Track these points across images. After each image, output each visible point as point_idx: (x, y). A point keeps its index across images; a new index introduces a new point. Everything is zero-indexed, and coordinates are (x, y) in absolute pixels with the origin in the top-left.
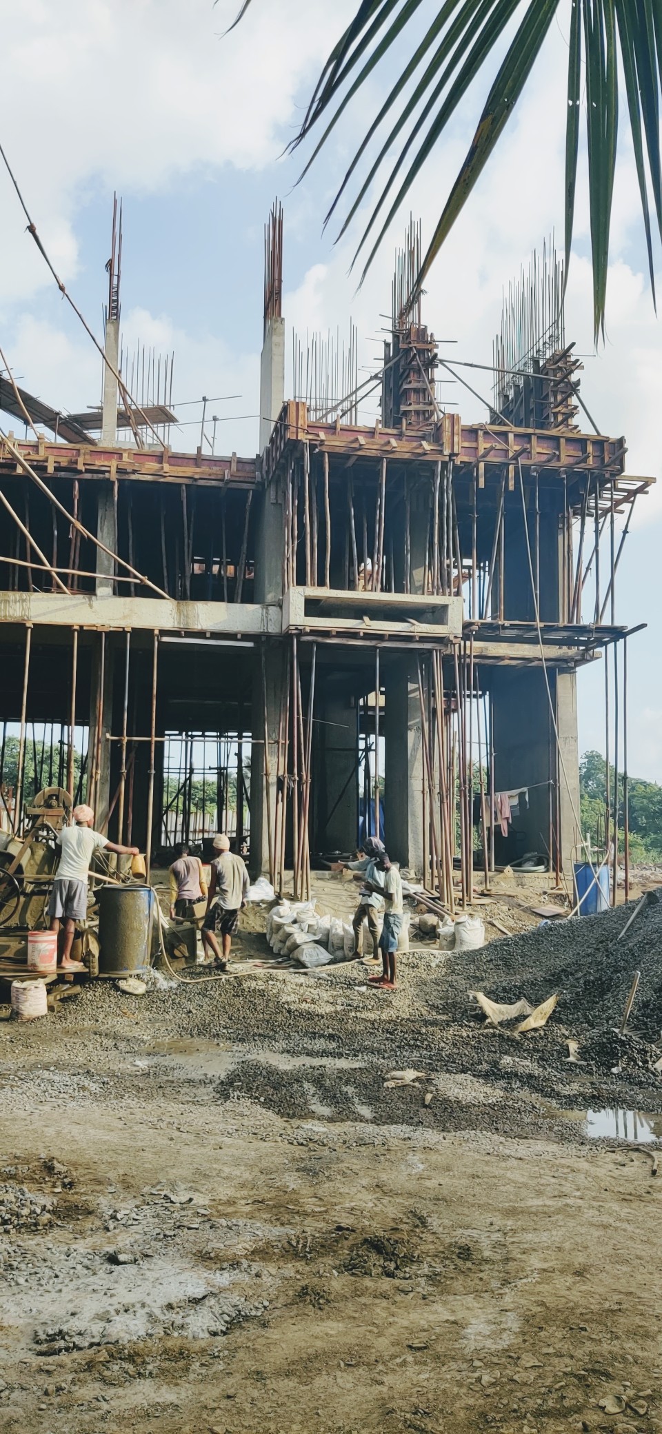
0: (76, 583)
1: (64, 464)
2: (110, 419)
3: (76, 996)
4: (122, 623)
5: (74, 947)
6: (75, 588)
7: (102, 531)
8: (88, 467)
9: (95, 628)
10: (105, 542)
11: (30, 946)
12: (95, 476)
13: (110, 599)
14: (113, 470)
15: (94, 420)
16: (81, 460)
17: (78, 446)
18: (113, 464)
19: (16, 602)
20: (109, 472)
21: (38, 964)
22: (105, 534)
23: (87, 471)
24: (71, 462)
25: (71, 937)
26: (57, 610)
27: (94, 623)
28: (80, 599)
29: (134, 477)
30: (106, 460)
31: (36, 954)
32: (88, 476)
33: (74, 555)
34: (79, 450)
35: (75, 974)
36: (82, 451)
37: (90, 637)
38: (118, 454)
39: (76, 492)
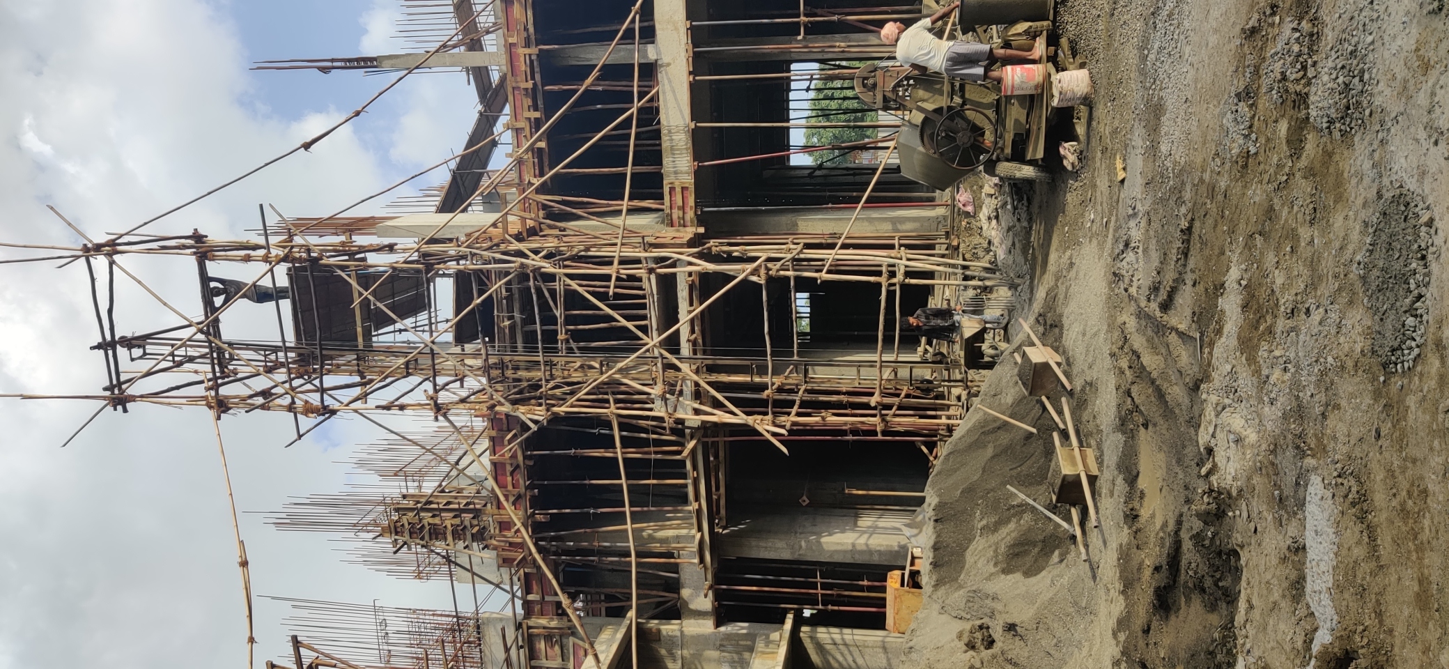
0: (646, 83)
1: (530, 102)
2: (476, 59)
3: (1071, 42)
4: (683, 31)
5: (1019, 48)
6: (651, 83)
7: (591, 60)
8: (529, 77)
9: (691, 59)
10: (602, 55)
11: (1016, 93)
12: (537, 69)
13: (660, 45)
14: (527, 51)
15: (480, 75)
16: (523, 85)
17: (510, 90)
18: (522, 51)
19: (672, 140)
20: (530, 55)
21: (1036, 83)
22: (594, 56)
23: (533, 78)
24: (527, 95)
25: (1009, 52)
26: (676, 99)
27: (685, 60)
28: (661, 76)
29: (531, 30)
30: (519, 61)
31: (1025, 86)
32: (538, 77)
33: (618, 86)
34: (513, 88)
35: (1048, 45)
36: (514, 85)
37: (700, 63)
38: (510, 47)
39: (556, 88)
